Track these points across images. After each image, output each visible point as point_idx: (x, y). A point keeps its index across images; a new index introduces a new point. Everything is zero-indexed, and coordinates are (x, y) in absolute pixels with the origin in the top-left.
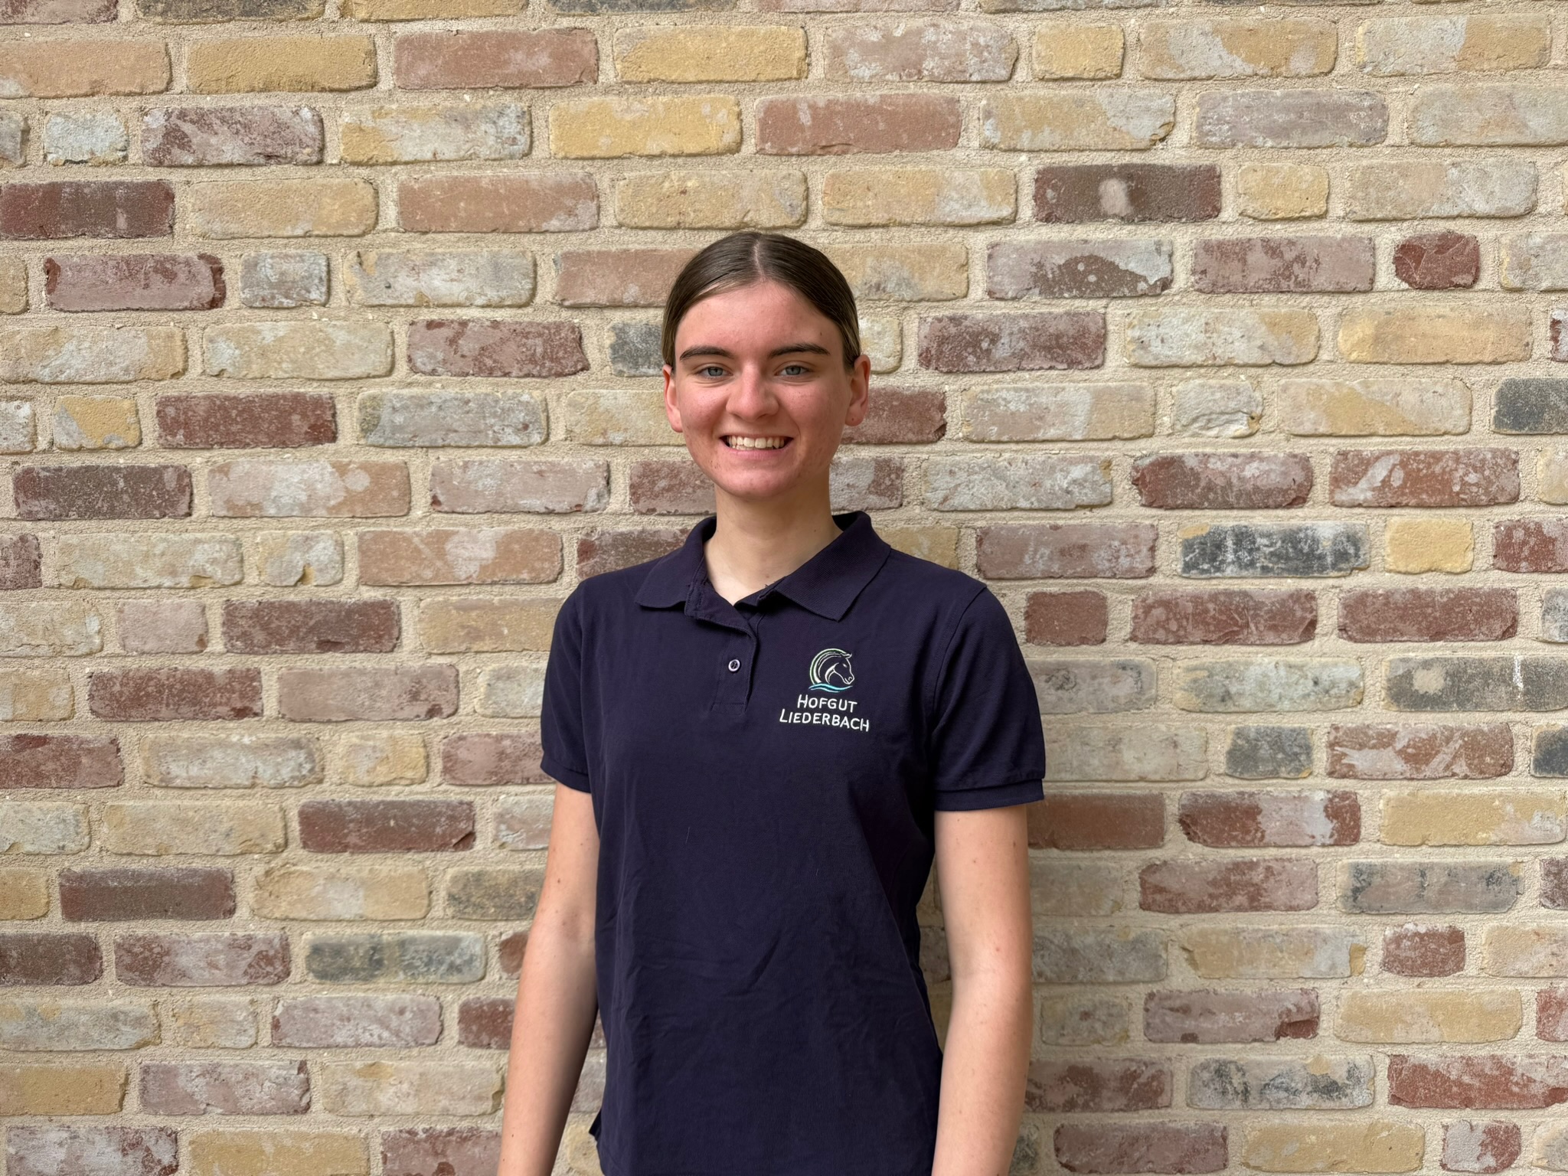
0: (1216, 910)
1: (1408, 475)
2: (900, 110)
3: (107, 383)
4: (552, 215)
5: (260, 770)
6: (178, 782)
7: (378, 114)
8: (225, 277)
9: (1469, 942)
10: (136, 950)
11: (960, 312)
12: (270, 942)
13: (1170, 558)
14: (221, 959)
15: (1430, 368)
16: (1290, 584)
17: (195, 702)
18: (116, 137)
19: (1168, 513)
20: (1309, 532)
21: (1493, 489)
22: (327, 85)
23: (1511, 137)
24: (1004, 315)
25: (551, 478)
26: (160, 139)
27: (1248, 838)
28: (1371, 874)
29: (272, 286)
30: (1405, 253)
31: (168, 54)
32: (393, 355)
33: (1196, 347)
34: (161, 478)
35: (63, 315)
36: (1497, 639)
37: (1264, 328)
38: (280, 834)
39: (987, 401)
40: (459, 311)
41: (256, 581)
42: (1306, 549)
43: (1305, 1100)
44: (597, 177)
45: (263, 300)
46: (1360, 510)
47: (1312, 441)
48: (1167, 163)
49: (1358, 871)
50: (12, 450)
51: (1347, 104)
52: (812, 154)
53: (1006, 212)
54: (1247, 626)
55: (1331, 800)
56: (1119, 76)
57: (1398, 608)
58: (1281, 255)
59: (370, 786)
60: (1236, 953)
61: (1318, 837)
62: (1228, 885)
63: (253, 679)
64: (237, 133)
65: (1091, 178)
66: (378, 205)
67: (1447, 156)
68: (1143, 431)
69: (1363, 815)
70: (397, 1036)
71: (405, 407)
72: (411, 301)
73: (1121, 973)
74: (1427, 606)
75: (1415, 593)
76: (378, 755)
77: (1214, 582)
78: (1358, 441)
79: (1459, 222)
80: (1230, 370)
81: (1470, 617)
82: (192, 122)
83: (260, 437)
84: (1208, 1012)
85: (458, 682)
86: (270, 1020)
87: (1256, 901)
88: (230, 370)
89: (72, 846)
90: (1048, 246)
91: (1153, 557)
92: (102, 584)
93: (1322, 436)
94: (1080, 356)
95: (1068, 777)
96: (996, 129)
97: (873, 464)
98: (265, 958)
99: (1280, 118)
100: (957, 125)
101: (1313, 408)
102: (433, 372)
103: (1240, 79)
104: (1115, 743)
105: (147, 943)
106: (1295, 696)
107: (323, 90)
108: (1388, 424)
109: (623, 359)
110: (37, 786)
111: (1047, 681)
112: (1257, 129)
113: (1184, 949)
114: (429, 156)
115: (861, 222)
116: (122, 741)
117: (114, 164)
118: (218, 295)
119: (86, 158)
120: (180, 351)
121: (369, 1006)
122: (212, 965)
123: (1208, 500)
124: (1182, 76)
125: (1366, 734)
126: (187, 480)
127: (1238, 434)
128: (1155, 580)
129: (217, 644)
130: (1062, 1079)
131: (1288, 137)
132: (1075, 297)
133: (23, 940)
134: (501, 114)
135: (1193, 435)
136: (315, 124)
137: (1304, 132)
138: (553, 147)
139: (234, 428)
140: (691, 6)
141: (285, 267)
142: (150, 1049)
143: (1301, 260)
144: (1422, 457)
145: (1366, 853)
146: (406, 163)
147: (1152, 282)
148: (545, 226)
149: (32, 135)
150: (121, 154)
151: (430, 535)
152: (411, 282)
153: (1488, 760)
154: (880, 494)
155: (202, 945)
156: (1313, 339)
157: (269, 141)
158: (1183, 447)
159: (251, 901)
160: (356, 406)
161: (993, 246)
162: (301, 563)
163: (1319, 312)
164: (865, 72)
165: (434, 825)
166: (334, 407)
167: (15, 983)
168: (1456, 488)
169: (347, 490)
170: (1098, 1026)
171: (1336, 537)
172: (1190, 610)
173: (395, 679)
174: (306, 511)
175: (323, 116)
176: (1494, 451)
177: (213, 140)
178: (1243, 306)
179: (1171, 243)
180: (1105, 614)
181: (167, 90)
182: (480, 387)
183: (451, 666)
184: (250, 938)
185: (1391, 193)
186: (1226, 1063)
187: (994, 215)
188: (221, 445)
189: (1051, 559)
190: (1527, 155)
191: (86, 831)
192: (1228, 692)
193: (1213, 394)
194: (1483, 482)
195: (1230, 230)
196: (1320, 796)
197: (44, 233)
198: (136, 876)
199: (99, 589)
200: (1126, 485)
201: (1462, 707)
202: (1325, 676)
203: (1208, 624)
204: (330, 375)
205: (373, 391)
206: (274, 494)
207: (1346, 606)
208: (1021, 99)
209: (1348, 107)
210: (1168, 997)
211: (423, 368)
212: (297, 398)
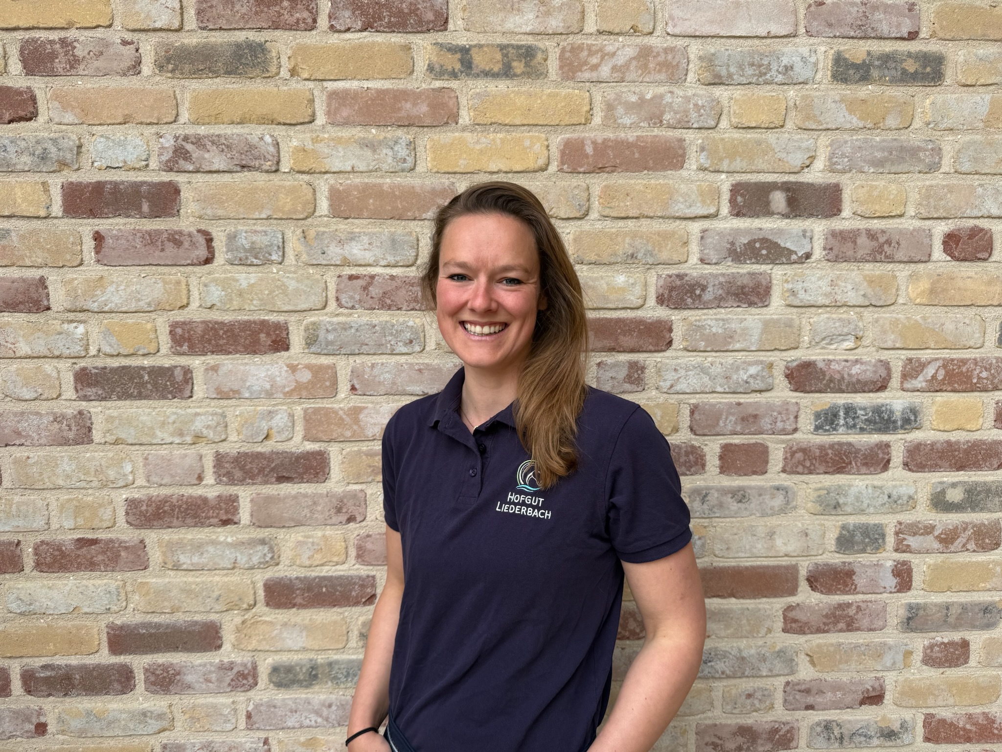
0: (827, 632)
1: (947, 373)
2: (648, 145)
3: (136, 312)
5: (239, 558)
6: (185, 567)
7: (315, 140)
8: (214, 244)
9: (972, 647)
10: (158, 672)
11: (682, 271)
12: (245, 665)
13: (806, 422)
14: (213, 677)
15: (962, 308)
16: (876, 438)
17: (195, 516)
18: (141, 152)
19: (806, 395)
20: (888, 407)
21: (996, 381)
22: (282, 121)
24: (710, 274)
25: (426, 373)
26: (171, 154)
27: (847, 589)
28: (918, 609)
29: (246, 250)
30: (950, 239)
31: (175, 98)
32: (327, 297)
33: (825, 295)
34: (173, 374)
35: (106, 268)
36: (995, 469)
37: (866, 284)
38: (252, 598)
39: (699, 326)
40: (369, 269)
41: (236, 439)
42: (886, 417)
43: (875, 742)
45: (240, 260)
46: (918, 393)
48: (810, 181)
49: (910, 607)
50: (72, 355)
51: (919, 147)
52: (593, 172)
53: (712, 210)
54: (850, 463)
55: (896, 566)
57: (939, 452)
58: (877, 239)
59: (310, 567)
60: (838, 657)
61: (888, 588)
62: (835, 617)
63: (234, 501)
64: (223, 151)
65: (765, 189)
66: (315, 200)
67: (976, 180)
68: (793, 346)
69: (914, 574)
70: (327, 720)
71: (335, 330)
72: (338, 263)
73: (771, 670)
74: (955, 451)
75: (949, 443)
76: (316, 547)
77: (832, 437)
78: (918, 352)
79: (981, 220)
80: (845, 309)
81: (980, 457)
82: (192, 143)
83: (239, 348)
84: (821, 692)
85: (366, 501)
86: (245, 713)
87: (851, 626)
88: (219, 304)
89: (114, 608)
90: (737, 231)
91: (796, 422)
92: (134, 442)
94: (756, 300)
95: (743, 555)
96: (708, 158)
97: (627, 364)
98: (242, 675)
99: (879, 155)
100: (683, 156)
101: (893, 332)
102: (353, 307)
103: (855, 130)
104: (771, 535)
105: (165, 668)
106: (877, 505)
107: (279, 124)
108: (936, 342)
110: (91, 570)
111: (732, 498)
112: (865, 161)
113: (807, 655)
114: (349, 169)
115: (623, 215)
116: (147, 541)
117: (139, 169)
118: (210, 256)
119: (121, 165)
120: (185, 292)
121: (309, 703)
122: (208, 681)
123: (830, 387)
124: (821, 127)
125: (917, 527)
126: (190, 375)
127: (848, 347)
128: (797, 436)
129: (210, 478)
130: (734, 734)
131: (883, 167)
132: (754, 263)
133: (83, 668)
134: (396, 143)
135: (823, 348)
136: (274, 145)
137: (893, 164)
138: (429, 165)
139: (221, 342)
140: (518, 76)
141: (254, 238)
142: (167, 733)
144: (956, 362)
145: (915, 596)
146: (334, 173)
147: (800, 255)
149: (83, 149)
150: (144, 163)
151: (350, 409)
152: (338, 250)
153: (987, 541)
154: (631, 383)
155: (201, 668)
156: (894, 290)
157: (243, 156)
158: (816, 355)
159: (233, 640)
160: (302, 328)
161: (704, 231)
162: (266, 428)
163: (898, 274)
164: (627, 121)
165: (351, 591)
166: (287, 329)
167: (78, 695)
168: (975, 381)
169: (297, 382)
170: (756, 702)
172: (818, 454)
173: (327, 500)
174: (269, 395)
175: (279, 140)
176: (997, 358)
177: (207, 155)
178: (853, 270)
179: (812, 231)
180: (767, 457)
181: (175, 121)
182: (382, 317)
183: (362, 491)
184: (232, 663)
185: (943, 202)
186: (830, 722)
187: (706, 213)
188: (213, 352)
189: (736, 423)
191: (124, 598)
192: (838, 503)
193: (834, 323)
194: (990, 377)
195: (847, 223)
196: (889, 564)
197: (92, 214)
198: (158, 626)
199: (132, 444)
200: (782, 378)
201: (973, 510)
202: (895, 493)
203: (828, 462)
204: (285, 309)
205: (313, 319)
206: (248, 384)
207: (908, 451)
208: (723, 139)
209: (919, 149)
210: (798, 684)
211: (346, 305)
212: (263, 323)
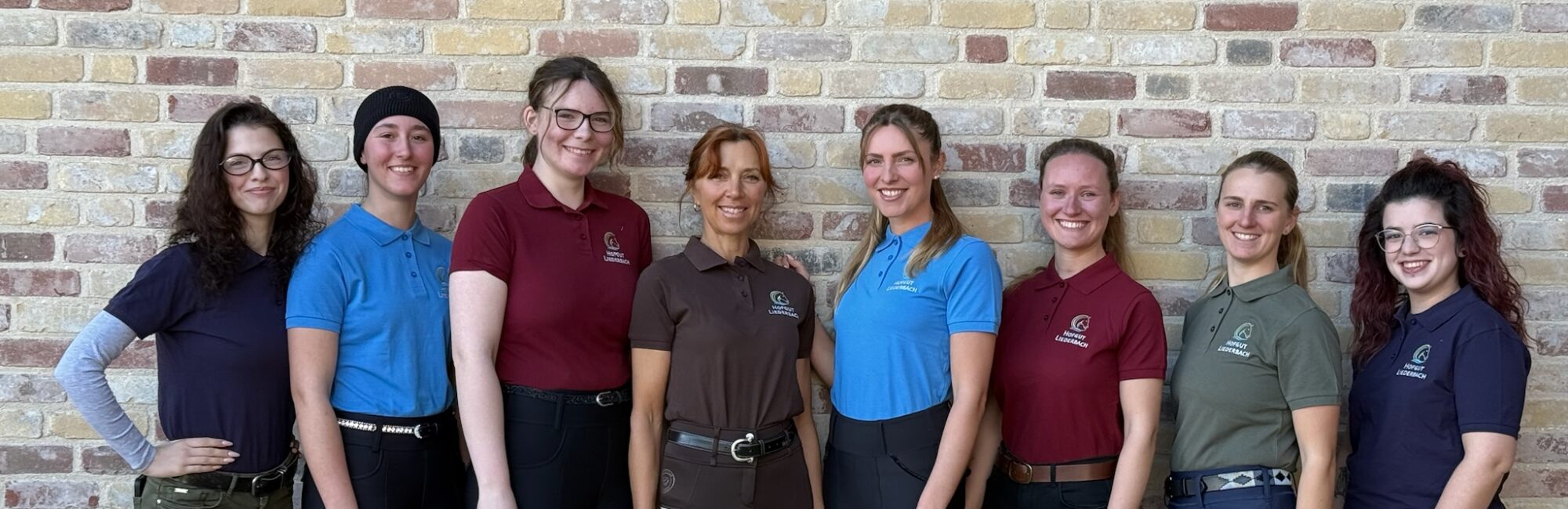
4: (432, 83)
23: (911, 59)
44: (456, 64)
47: (813, 206)
56: (718, 23)
93: (818, 204)
109: (466, 154)
143: (807, 117)
148: (428, 88)
171: (825, 255)
190: (920, 67)
